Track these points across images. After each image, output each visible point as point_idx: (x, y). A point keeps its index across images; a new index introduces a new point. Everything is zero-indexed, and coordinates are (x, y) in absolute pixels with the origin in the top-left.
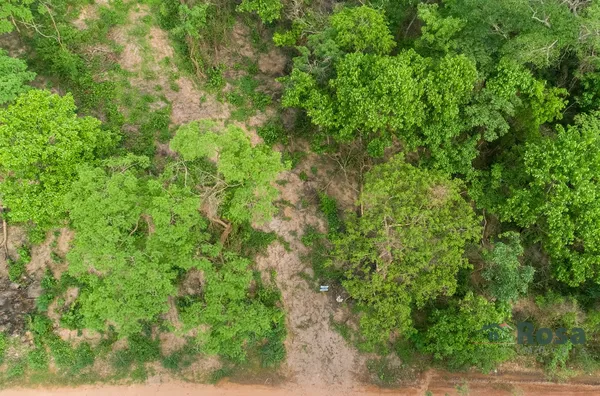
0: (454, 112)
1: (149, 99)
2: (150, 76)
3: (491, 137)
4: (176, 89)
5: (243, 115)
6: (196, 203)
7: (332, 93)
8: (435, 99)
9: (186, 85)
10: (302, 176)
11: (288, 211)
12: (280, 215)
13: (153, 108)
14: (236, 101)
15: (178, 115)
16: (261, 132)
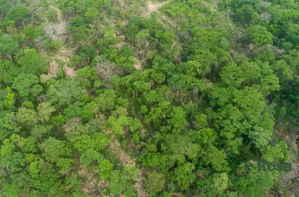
0: (164, 163)
1: (116, 155)
2: (116, 150)
3: (170, 167)
4: (120, 153)
5: (132, 158)
6: (126, 177)
7: (146, 159)
8: (161, 161)
9: (122, 152)
10: (142, 171)
11: (139, 177)
12: (138, 177)
13: (116, 157)
14: (131, 155)
15: (121, 158)
16: (135, 162)
